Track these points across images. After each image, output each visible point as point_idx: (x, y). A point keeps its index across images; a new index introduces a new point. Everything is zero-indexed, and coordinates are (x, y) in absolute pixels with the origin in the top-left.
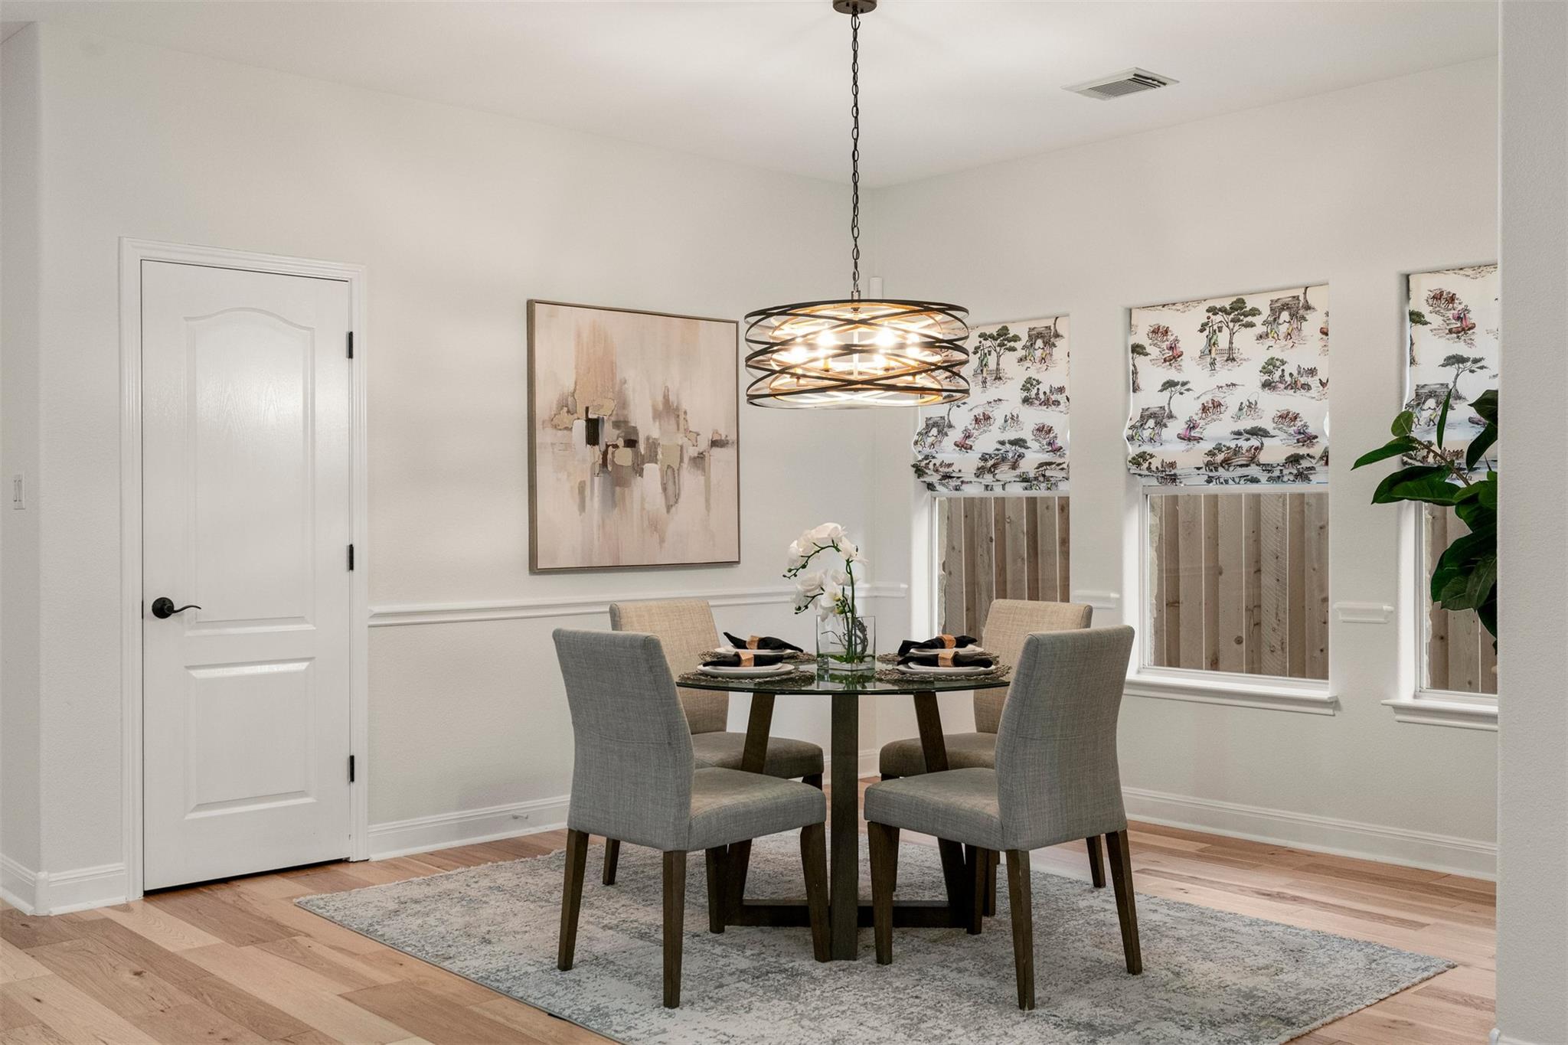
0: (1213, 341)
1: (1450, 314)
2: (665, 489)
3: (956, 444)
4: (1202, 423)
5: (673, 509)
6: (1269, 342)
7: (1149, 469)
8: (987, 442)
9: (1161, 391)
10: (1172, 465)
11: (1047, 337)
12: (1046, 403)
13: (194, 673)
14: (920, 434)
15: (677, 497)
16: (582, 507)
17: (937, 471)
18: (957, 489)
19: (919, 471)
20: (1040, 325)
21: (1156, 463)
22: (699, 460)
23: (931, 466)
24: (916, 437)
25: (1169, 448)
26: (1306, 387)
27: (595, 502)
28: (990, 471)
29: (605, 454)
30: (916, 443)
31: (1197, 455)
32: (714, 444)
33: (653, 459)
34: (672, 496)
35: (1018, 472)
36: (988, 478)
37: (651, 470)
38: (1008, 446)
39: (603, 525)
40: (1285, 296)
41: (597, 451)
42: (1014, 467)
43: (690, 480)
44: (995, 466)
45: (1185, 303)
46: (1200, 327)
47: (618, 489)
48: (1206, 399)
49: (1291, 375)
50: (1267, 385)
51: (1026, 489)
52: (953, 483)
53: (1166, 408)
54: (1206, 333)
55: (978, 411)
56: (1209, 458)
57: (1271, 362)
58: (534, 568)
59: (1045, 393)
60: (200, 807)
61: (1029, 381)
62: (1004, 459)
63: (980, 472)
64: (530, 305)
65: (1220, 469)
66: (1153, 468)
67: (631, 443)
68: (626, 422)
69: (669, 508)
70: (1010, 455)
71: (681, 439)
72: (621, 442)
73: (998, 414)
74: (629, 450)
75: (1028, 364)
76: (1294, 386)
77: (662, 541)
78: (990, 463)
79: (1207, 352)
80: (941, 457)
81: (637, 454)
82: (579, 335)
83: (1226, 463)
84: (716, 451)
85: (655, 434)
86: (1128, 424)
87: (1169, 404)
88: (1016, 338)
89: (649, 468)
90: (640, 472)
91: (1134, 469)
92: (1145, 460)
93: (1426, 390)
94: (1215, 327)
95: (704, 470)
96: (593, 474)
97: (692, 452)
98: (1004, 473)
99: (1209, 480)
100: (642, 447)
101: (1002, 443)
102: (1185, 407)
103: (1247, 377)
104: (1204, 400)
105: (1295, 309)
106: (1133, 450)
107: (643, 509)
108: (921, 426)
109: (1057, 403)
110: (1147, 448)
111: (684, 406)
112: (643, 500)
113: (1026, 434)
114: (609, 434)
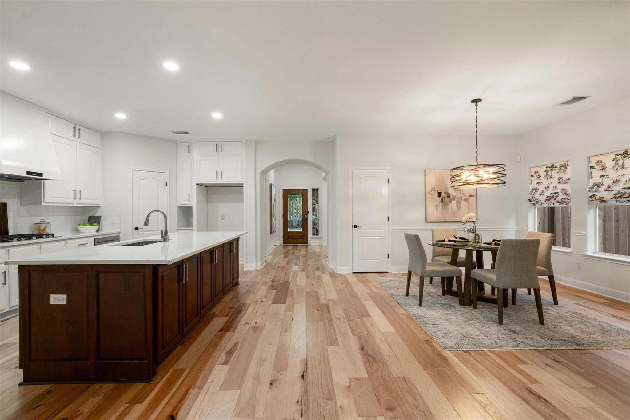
0: (617, 163)
2: (457, 206)
3: (539, 194)
4: (613, 186)
5: (459, 210)
7: (595, 199)
8: (548, 193)
9: (600, 178)
10: (603, 198)
11: (565, 166)
12: (565, 183)
13: (362, 238)
14: (530, 192)
15: (460, 207)
16: (437, 209)
17: (535, 201)
18: (541, 205)
19: (530, 201)
20: (563, 163)
21: (597, 198)
22: (466, 200)
23: (533, 199)
24: (529, 193)
25: (602, 193)
27: (440, 208)
28: (548, 200)
29: (442, 199)
30: (529, 194)
31: (611, 195)
32: (470, 196)
33: (454, 199)
34: (459, 207)
35: (556, 200)
36: (548, 202)
37: (454, 202)
38: (553, 194)
39: (442, 213)
41: (440, 198)
42: (555, 199)
43: (464, 204)
44: (550, 199)
45: (608, 154)
46: (612, 160)
47: (445, 206)
51: (560, 205)
52: (540, 203)
53: (601, 183)
54: (615, 161)
55: (546, 186)
56: (615, 196)
58: (426, 222)
59: (564, 180)
60: (362, 260)
61: (560, 177)
62: (553, 197)
63: (546, 201)
64: (425, 171)
65: (619, 198)
67: (449, 197)
68: (447, 192)
69: (458, 210)
70: (555, 196)
71: (461, 195)
72: (446, 196)
73: (551, 186)
74: (448, 198)
75: (559, 173)
77: (455, 216)
78: (549, 198)
79: (615, 166)
80: (536, 197)
81: (450, 199)
82: (436, 176)
83: (620, 197)
84: (471, 197)
85: (455, 194)
86: (589, 187)
87: (602, 181)
88: (556, 167)
89: (453, 201)
90: (451, 202)
91: (590, 199)
92: (594, 196)
94: (618, 159)
95: (467, 201)
96: (439, 203)
97: (465, 198)
98: (553, 201)
99: (617, 202)
100: (451, 197)
101: (552, 193)
102: (607, 182)
104: (614, 180)
106: (590, 194)
107: (451, 210)
108: (531, 190)
109: (568, 183)
110: (595, 193)
112: (452, 208)
113: (559, 191)
114: (443, 195)
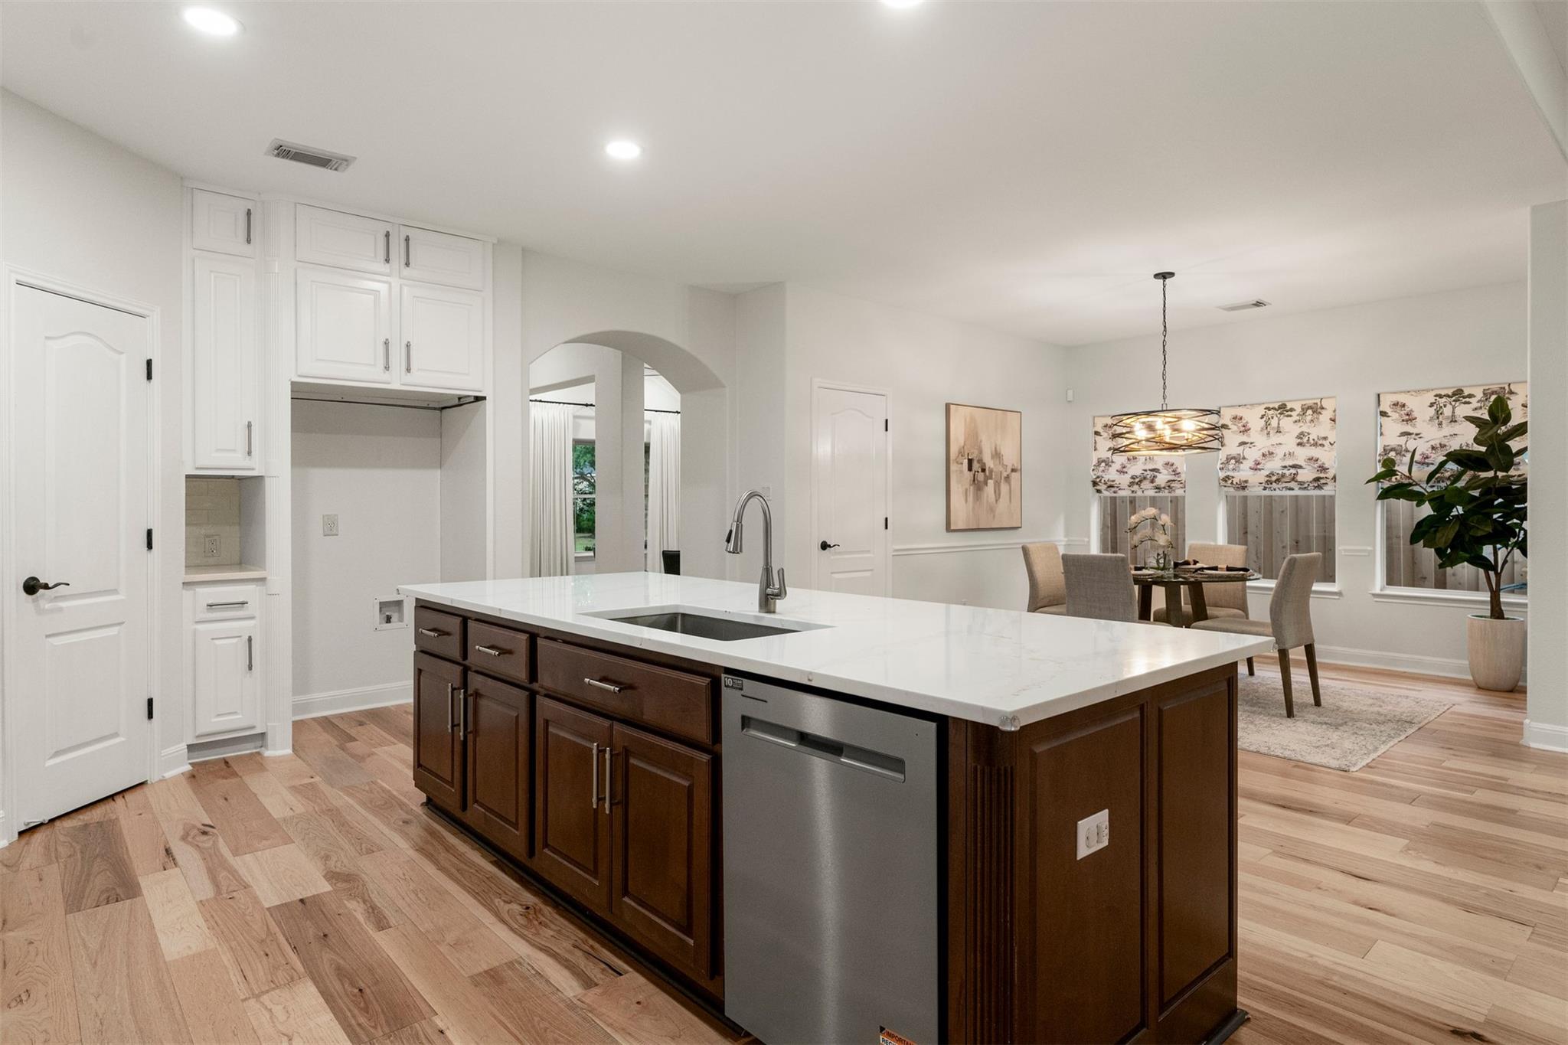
0: (1268, 423)
1: (1402, 413)
2: (995, 492)
3: (1117, 471)
4: (1263, 461)
6: (1301, 424)
7: (1231, 483)
8: (1136, 470)
9: (1238, 446)
10: (1245, 481)
14: (1096, 465)
15: (999, 498)
16: (967, 500)
17: (1105, 484)
18: (1117, 493)
19: (1095, 484)
21: (1235, 481)
22: (1008, 478)
23: (1101, 481)
24: (1093, 467)
25: (1243, 473)
26: (1322, 445)
27: (971, 498)
28: (1137, 484)
29: (974, 475)
30: (1093, 470)
31: (1260, 476)
32: (1013, 470)
33: (991, 478)
34: (997, 495)
35: (1154, 484)
36: (1136, 487)
37: (991, 482)
38: (1148, 472)
39: (974, 508)
40: (1310, 402)
41: (972, 473)
42: (1152, 481)
43: (1004, 488)
44: (1140, 481)
45: (1252, 405)
47: (979, 492)
48: (1265, 450)
49: (1314, 440)
50: (1299, 444)
51: (1156, 492)
52: (1115, 490)
53: (1242, 455)
55: (1130, 456)
56: (1267, 478)
57: (1302, 433)
58: (948, 529)
62: (1145, 478)
63: (1131, 484)
64: (948, 406)
65: (1274, 484)
66: (1234, 483)
67: (983, 470)
68: (982, 460)
69: (997, 501)
70: (1148, 476)
71: (1001, 469)
72: (980, 470)
74: (982, 473)
76: (1315, 445)
77: (994, 516)
78: (1137, 480)
79: (1265, 428)
80: (1107, 477)
81: (985, 476)
82: (965, 420)
83: (1278, 481)
84: (1013, 474)
85: (992, 466)
86: (1220, 462)
87: (1243, 453)
89: (989, 481)
90: (986, 484)
91: (1223, 483)
92: (1229, 479)
93: (1389, 448)
94: (1269, 416)
95: (1009, 483)
96: (971, 485)
97: (1005, 474)
98: (1146, 485)
99: (1265, 489)
100: (987, 472)
101: (1146, 470)
102: (1253, 454)
103: (1289, 442)
104: (1263, 451)
105: (1317, 409)
106: (1223, 474)
107: (987, 501)
108: (1097, 462)
110: (1231, 473)
111: (1002, 453)
112: (988, 496)
113: (1159, 466)
114: (976, 466)
